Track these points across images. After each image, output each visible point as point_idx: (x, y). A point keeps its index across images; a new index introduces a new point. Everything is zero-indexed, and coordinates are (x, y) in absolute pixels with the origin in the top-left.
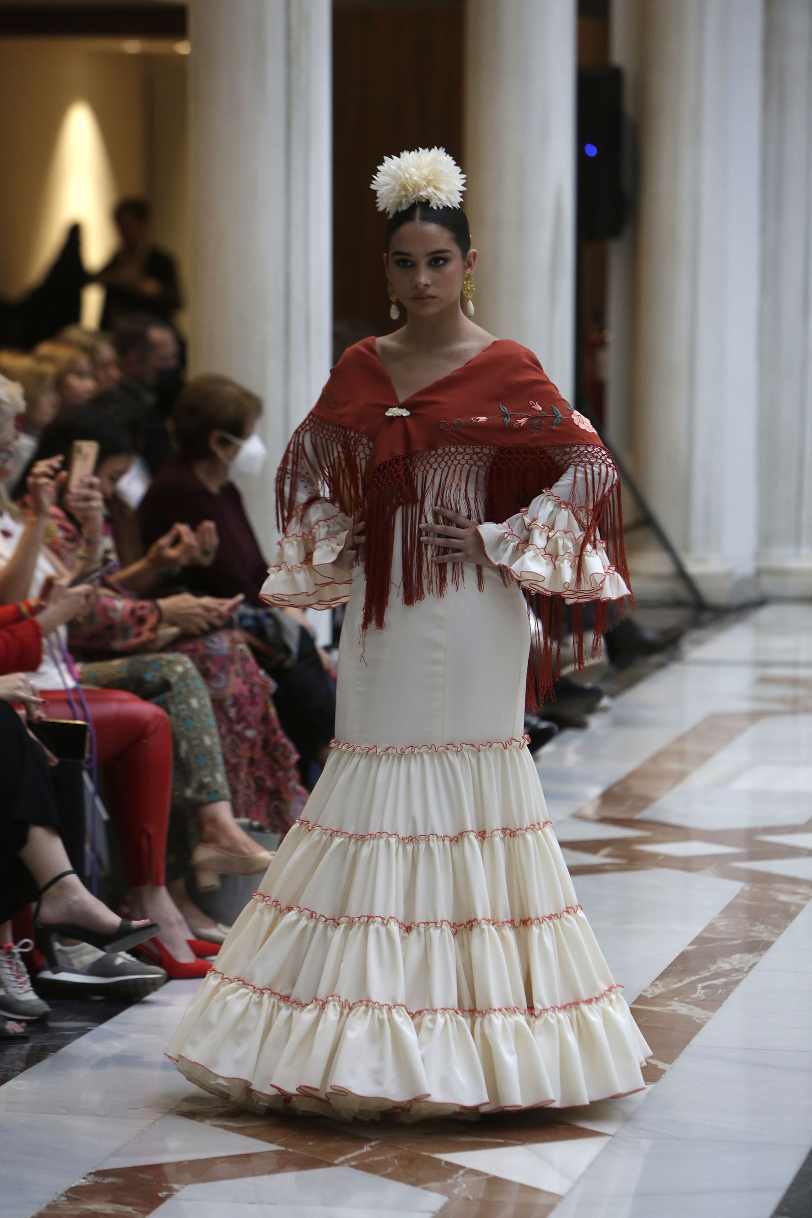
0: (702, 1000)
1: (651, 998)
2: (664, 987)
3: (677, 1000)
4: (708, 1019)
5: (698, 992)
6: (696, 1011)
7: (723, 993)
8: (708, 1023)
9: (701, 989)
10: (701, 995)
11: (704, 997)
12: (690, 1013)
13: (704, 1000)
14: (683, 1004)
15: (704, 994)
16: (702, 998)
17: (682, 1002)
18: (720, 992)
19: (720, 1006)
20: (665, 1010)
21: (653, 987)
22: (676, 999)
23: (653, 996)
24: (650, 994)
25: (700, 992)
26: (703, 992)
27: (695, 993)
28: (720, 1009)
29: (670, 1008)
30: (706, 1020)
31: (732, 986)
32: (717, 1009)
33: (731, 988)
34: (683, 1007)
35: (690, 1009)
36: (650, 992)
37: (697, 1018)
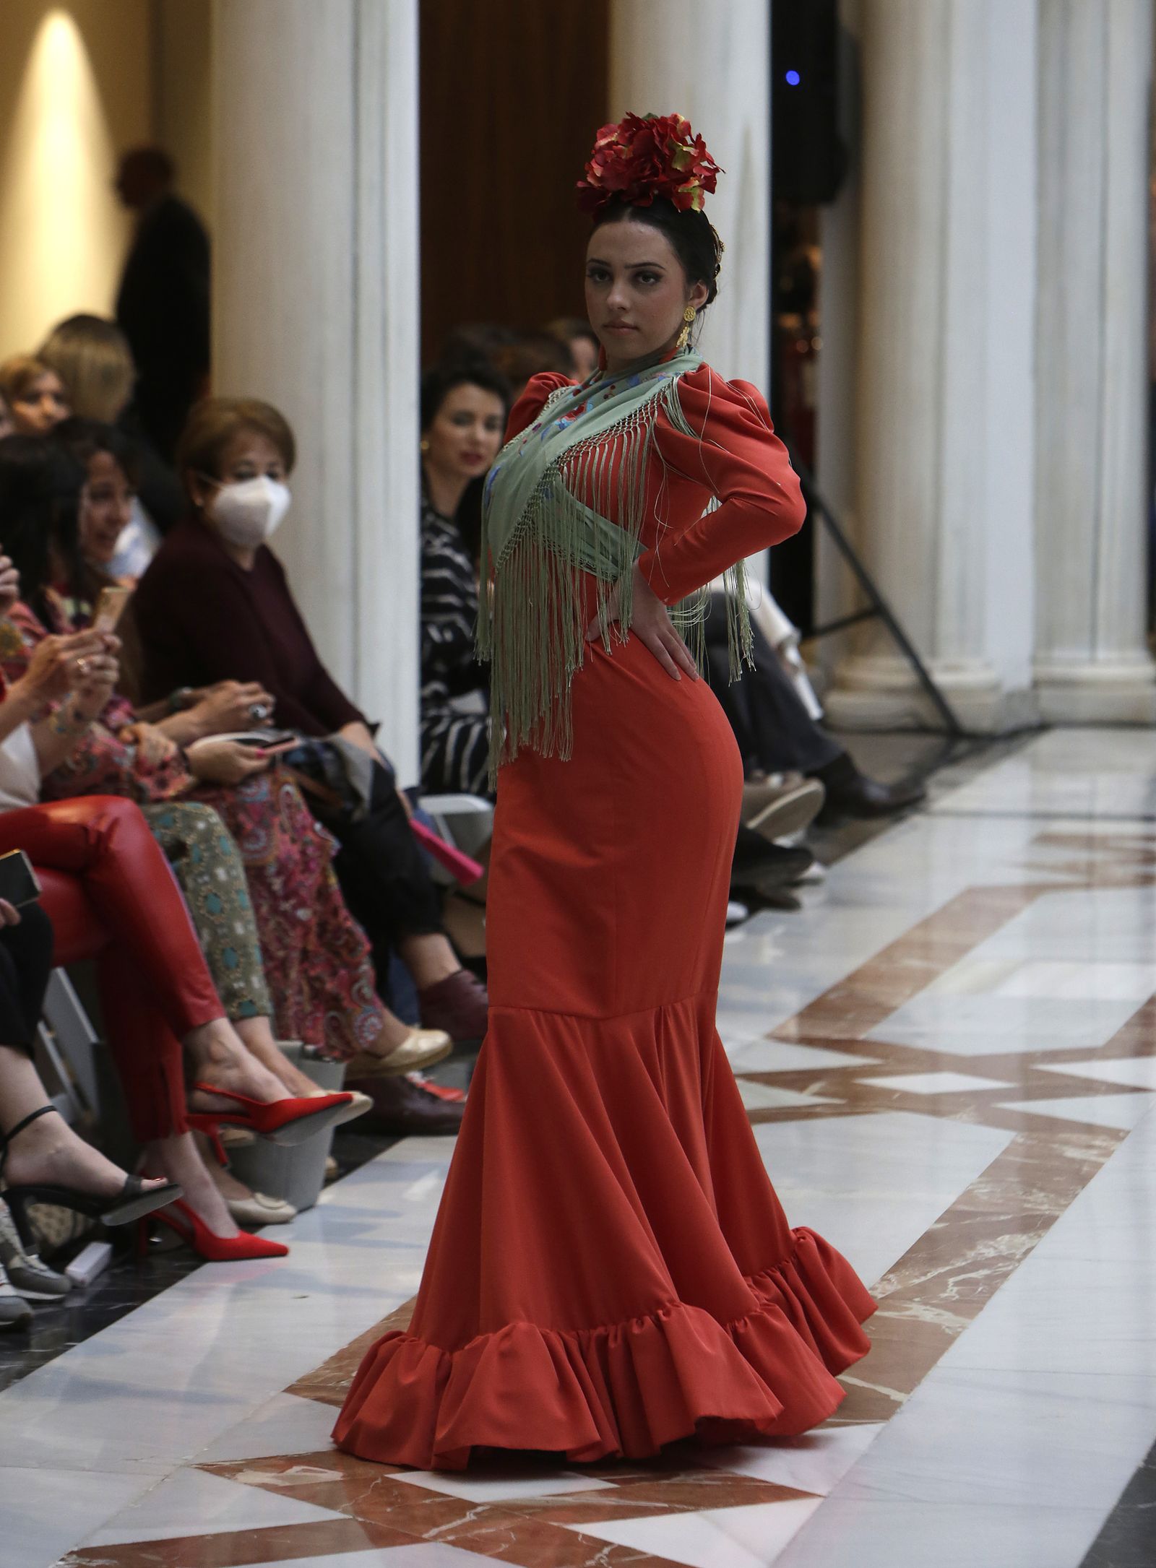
0: (954, 1302)
1: (882, 1298)
2: (899, 1282)
3: (919, 1302)
4: (963, 1328)
5: (948, 1290)
6: (945, 1317)
7: (984, 1291)
8: (962, 1335)
9: (953, 1286)
10: (953, 1294)
11: (957, 1297)
12: (936, 1320)
13: (957, 1301)
14: (928, 1307)
15: (958, 1292)
16: (954, 1299)
17: (926, 1304)
18: (980, 1290)
19: (981, 1309)
20: (901, 1316)
21: (885, 1282)
22: (917, 1300)
23: (884, 1296)
24: (880, 1293)
25: (952, 1290)
26: (955, 1289)
27: (944, 1291)
28: (982, 1315)
29: (908, 1313)
30: (959, 1330)
31: (998, 1281)
32: (976, 1314)
33: (997, 1284)
34: (927, 1312)
35: (938, 1315)
36: (879, 1290)
37: (948, 1327)
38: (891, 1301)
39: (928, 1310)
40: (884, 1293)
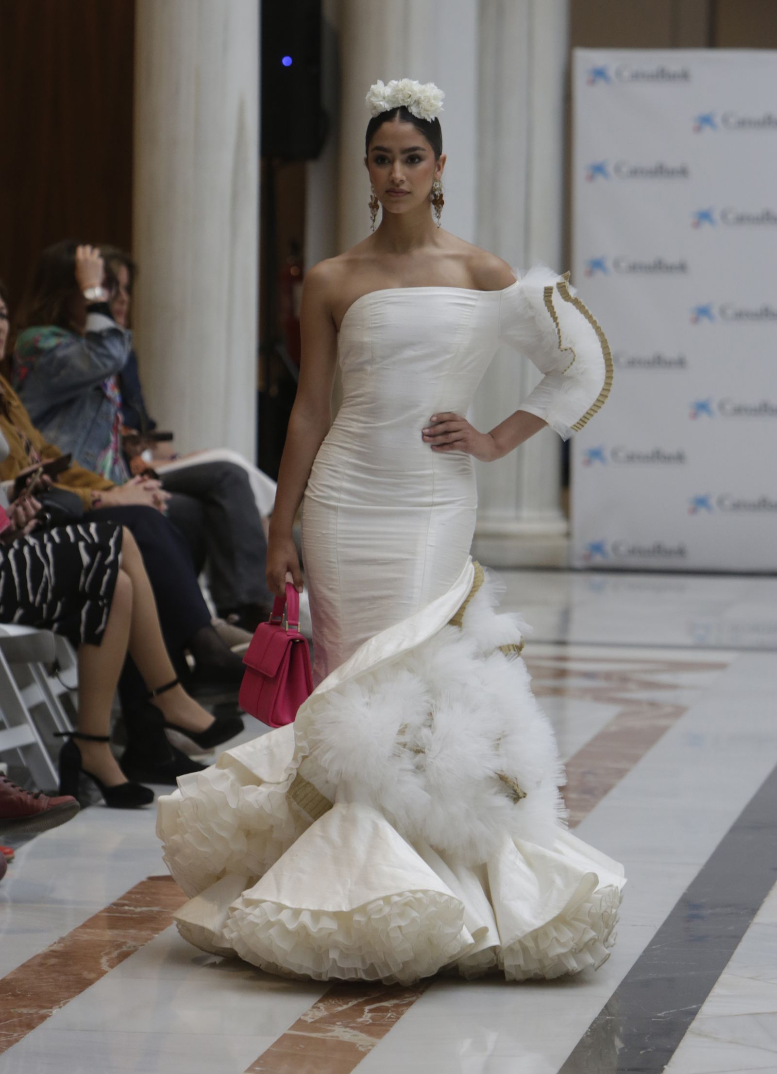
0: (368, 1025)
1: (312, 1022)
2: (326, 1009)
3: (340, 1025)
4: (373, 1046)
5: (364, 1016)
6: (360, 1037)
7: (392, 1016)
8: (371, 1052)
9: (368, 1013)
10: (368, 1019)
11: (371, 1021)
12: (354, 1040)
13: (371, 1025)
14: (347, 1029)
15: (371, 1018)
16: (368, 1023)
17: (347, 1027)
18: (389, 1015)
19: (388, 1031)
20: (325, 1036)
21: (315, 1010)
22: (338, 1023)
23: (313, 1020)
24: (310, 1018)
25: (367, 1016)
26: (370, 1015)
27: (361, 1017)
28: (388, 1037)
29: (330, 1034)
30: (370, 1047)
31: (404, 1008)
32: (384, 1034)
33: (402, 1011)
34: (346, 1033)
35: (354, 1035)
36: (310, 1016)
37: (360, 1045)
38: (318, 1025)
39: (347, 1032)
40: (313, 1018)
